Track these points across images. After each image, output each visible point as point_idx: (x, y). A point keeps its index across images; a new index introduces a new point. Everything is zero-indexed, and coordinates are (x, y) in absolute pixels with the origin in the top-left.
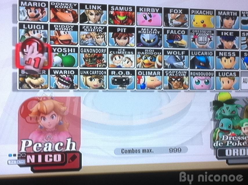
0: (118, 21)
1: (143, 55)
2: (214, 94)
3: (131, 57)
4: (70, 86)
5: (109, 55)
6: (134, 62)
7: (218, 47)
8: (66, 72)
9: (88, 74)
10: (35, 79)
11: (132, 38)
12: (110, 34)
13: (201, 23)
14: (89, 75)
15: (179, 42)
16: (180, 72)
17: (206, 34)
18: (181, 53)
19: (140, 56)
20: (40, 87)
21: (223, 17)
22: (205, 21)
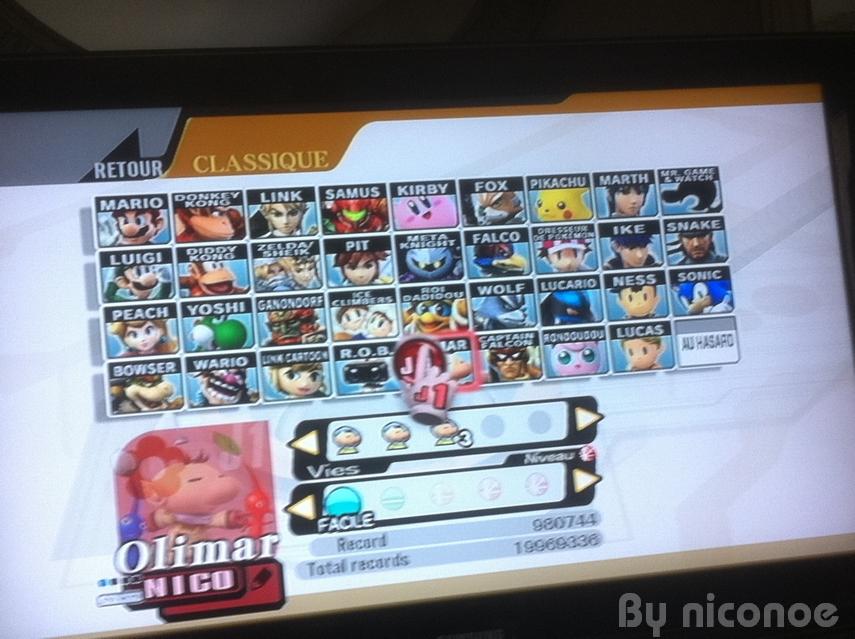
0: (345, 223)
1: (418, 302)
5: (330, 312)
6: (395, 324)
7: (608, 265)
8: (225, 362)
10: (150, 387)
13: (559, 210)
15: (507, 262)
16: (515, 337)
18: (513, 288)
19: (410, 307)
20: (164, 406)
21: (614, 189)
22: (567, 204)
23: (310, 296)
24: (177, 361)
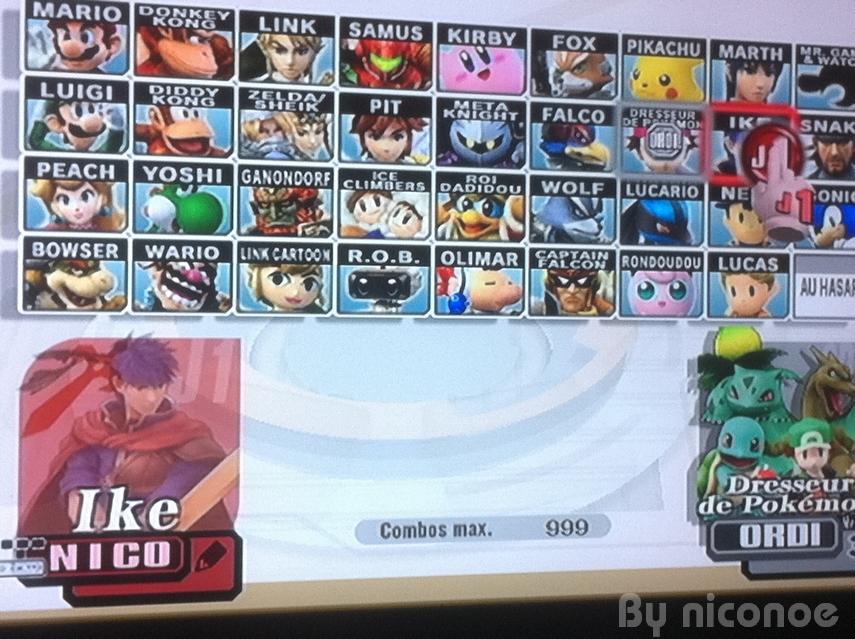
0: (372, 73)
1: (459, 194)
2: (702, 333)
3: (417, 201)
4: (203, 300)
5: (339, 194)
6: (426, 220)
7: (718, 170)
8: (188, 251)
9: (268, 259)
10: (80, 276)
11: (421, 134)
12: (346, 120)
13: (661, 87)
14: (271, 262)
15: (585, 150)
16: (585, 255)
17: (679, 122)
18: (589, 187)
19: (449, 199)
20: (99, 304)
21: (736, 65)
22: (672, 81)
23: (313, 170)
24: (122, 244)
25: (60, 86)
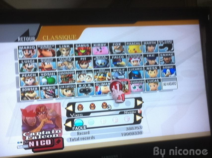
0: (80, 53)
1: (98, 73)
5: (76, 75)
6: (92, 78)
7: (146, 64)
12: (76, 62)
13: (133, 51)
14: (65, 88)
15: (120, 63)
18: (122, 70)
21: (147, 45)
22: (136, 49)
23: (71, 71)
24: (38, 87)
25: (25, 61)
